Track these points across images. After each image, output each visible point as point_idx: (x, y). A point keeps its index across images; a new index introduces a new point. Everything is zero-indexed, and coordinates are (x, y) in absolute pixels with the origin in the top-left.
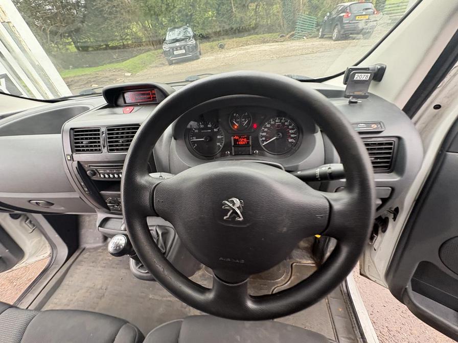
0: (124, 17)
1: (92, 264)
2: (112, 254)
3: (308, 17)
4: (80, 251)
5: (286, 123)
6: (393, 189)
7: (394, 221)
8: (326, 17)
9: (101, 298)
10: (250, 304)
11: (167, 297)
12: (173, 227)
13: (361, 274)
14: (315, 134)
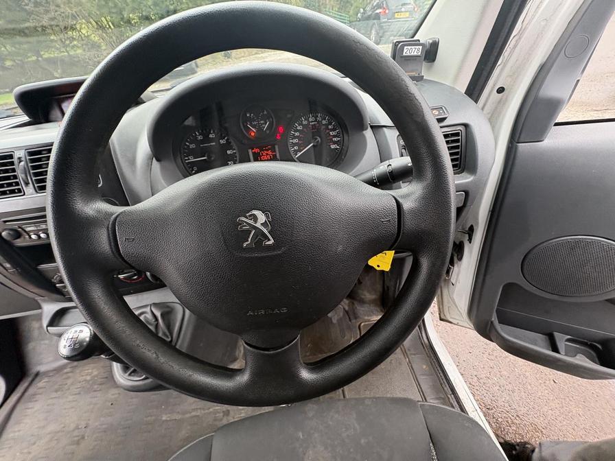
0: (62, 10)
1: (54, 395)
2: (68, 358)
3: (338, 15)
4: (30, 379)
5: (324, 122)
6: (467, 193)
7: (470, 243)
8: (359, 15)
9: (78, 443)
10: (305, 375)
11: (190, 413)
12: (178, 301)
13: (441, 319)
14: (364, 132)
